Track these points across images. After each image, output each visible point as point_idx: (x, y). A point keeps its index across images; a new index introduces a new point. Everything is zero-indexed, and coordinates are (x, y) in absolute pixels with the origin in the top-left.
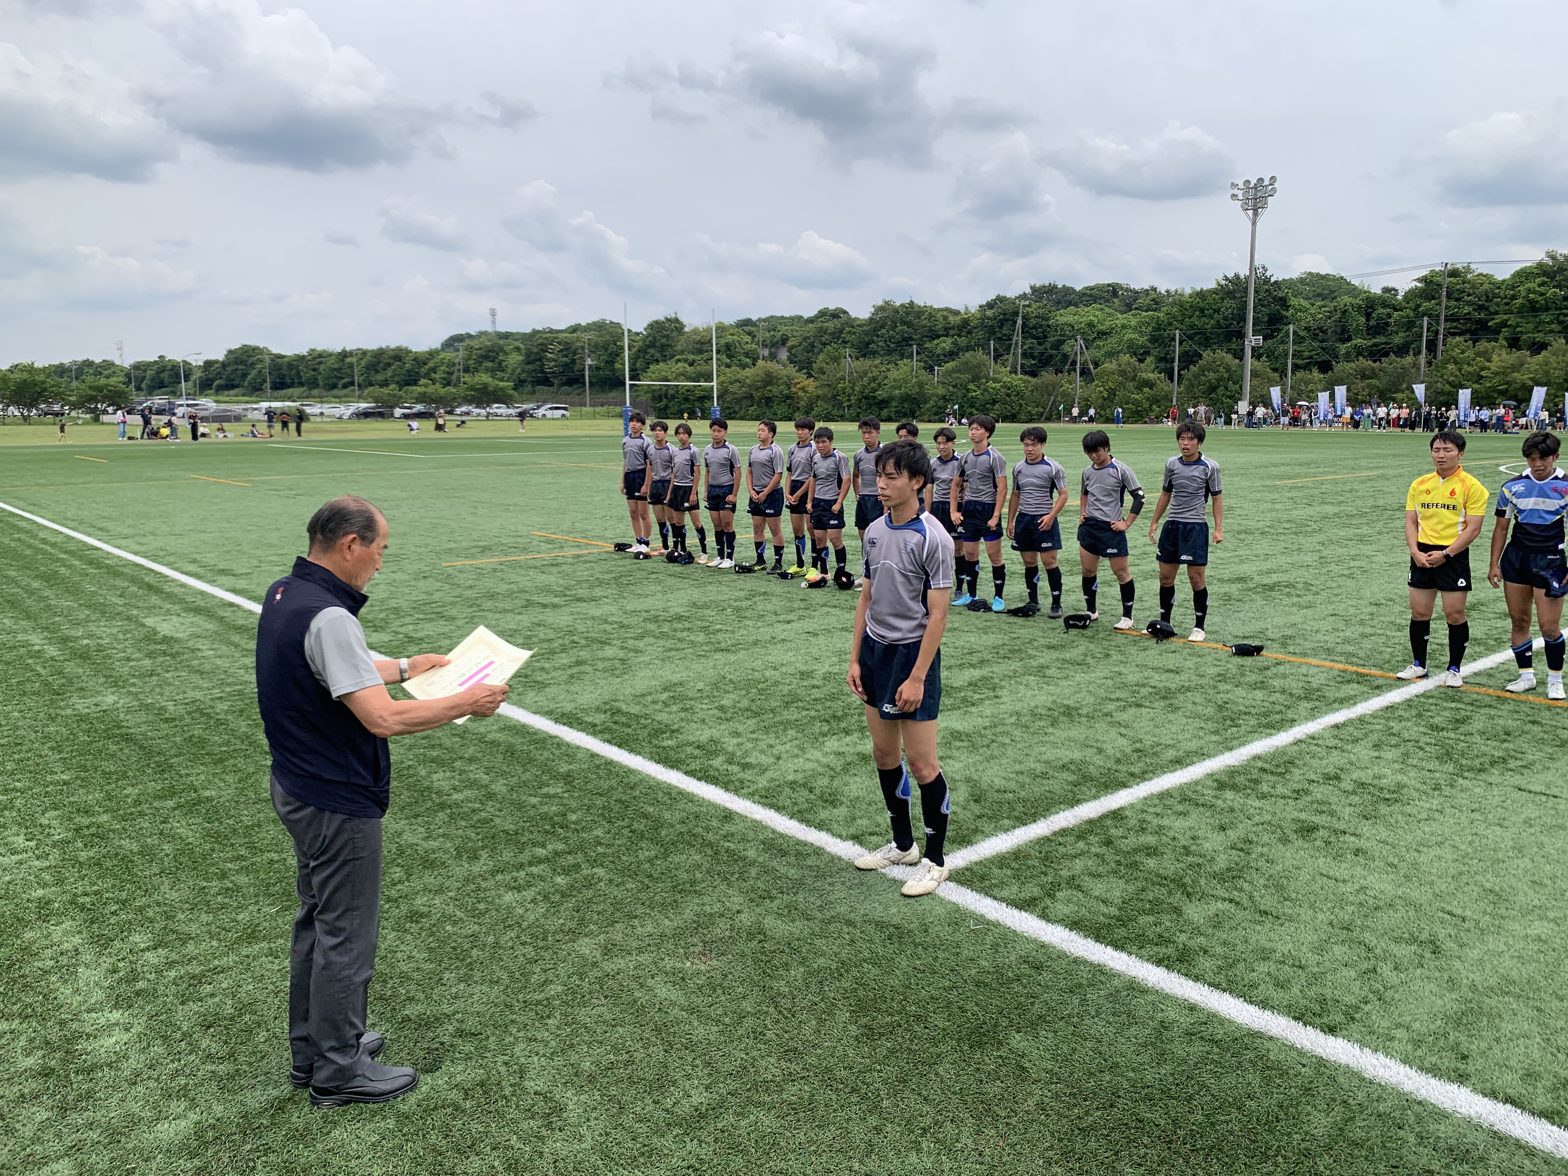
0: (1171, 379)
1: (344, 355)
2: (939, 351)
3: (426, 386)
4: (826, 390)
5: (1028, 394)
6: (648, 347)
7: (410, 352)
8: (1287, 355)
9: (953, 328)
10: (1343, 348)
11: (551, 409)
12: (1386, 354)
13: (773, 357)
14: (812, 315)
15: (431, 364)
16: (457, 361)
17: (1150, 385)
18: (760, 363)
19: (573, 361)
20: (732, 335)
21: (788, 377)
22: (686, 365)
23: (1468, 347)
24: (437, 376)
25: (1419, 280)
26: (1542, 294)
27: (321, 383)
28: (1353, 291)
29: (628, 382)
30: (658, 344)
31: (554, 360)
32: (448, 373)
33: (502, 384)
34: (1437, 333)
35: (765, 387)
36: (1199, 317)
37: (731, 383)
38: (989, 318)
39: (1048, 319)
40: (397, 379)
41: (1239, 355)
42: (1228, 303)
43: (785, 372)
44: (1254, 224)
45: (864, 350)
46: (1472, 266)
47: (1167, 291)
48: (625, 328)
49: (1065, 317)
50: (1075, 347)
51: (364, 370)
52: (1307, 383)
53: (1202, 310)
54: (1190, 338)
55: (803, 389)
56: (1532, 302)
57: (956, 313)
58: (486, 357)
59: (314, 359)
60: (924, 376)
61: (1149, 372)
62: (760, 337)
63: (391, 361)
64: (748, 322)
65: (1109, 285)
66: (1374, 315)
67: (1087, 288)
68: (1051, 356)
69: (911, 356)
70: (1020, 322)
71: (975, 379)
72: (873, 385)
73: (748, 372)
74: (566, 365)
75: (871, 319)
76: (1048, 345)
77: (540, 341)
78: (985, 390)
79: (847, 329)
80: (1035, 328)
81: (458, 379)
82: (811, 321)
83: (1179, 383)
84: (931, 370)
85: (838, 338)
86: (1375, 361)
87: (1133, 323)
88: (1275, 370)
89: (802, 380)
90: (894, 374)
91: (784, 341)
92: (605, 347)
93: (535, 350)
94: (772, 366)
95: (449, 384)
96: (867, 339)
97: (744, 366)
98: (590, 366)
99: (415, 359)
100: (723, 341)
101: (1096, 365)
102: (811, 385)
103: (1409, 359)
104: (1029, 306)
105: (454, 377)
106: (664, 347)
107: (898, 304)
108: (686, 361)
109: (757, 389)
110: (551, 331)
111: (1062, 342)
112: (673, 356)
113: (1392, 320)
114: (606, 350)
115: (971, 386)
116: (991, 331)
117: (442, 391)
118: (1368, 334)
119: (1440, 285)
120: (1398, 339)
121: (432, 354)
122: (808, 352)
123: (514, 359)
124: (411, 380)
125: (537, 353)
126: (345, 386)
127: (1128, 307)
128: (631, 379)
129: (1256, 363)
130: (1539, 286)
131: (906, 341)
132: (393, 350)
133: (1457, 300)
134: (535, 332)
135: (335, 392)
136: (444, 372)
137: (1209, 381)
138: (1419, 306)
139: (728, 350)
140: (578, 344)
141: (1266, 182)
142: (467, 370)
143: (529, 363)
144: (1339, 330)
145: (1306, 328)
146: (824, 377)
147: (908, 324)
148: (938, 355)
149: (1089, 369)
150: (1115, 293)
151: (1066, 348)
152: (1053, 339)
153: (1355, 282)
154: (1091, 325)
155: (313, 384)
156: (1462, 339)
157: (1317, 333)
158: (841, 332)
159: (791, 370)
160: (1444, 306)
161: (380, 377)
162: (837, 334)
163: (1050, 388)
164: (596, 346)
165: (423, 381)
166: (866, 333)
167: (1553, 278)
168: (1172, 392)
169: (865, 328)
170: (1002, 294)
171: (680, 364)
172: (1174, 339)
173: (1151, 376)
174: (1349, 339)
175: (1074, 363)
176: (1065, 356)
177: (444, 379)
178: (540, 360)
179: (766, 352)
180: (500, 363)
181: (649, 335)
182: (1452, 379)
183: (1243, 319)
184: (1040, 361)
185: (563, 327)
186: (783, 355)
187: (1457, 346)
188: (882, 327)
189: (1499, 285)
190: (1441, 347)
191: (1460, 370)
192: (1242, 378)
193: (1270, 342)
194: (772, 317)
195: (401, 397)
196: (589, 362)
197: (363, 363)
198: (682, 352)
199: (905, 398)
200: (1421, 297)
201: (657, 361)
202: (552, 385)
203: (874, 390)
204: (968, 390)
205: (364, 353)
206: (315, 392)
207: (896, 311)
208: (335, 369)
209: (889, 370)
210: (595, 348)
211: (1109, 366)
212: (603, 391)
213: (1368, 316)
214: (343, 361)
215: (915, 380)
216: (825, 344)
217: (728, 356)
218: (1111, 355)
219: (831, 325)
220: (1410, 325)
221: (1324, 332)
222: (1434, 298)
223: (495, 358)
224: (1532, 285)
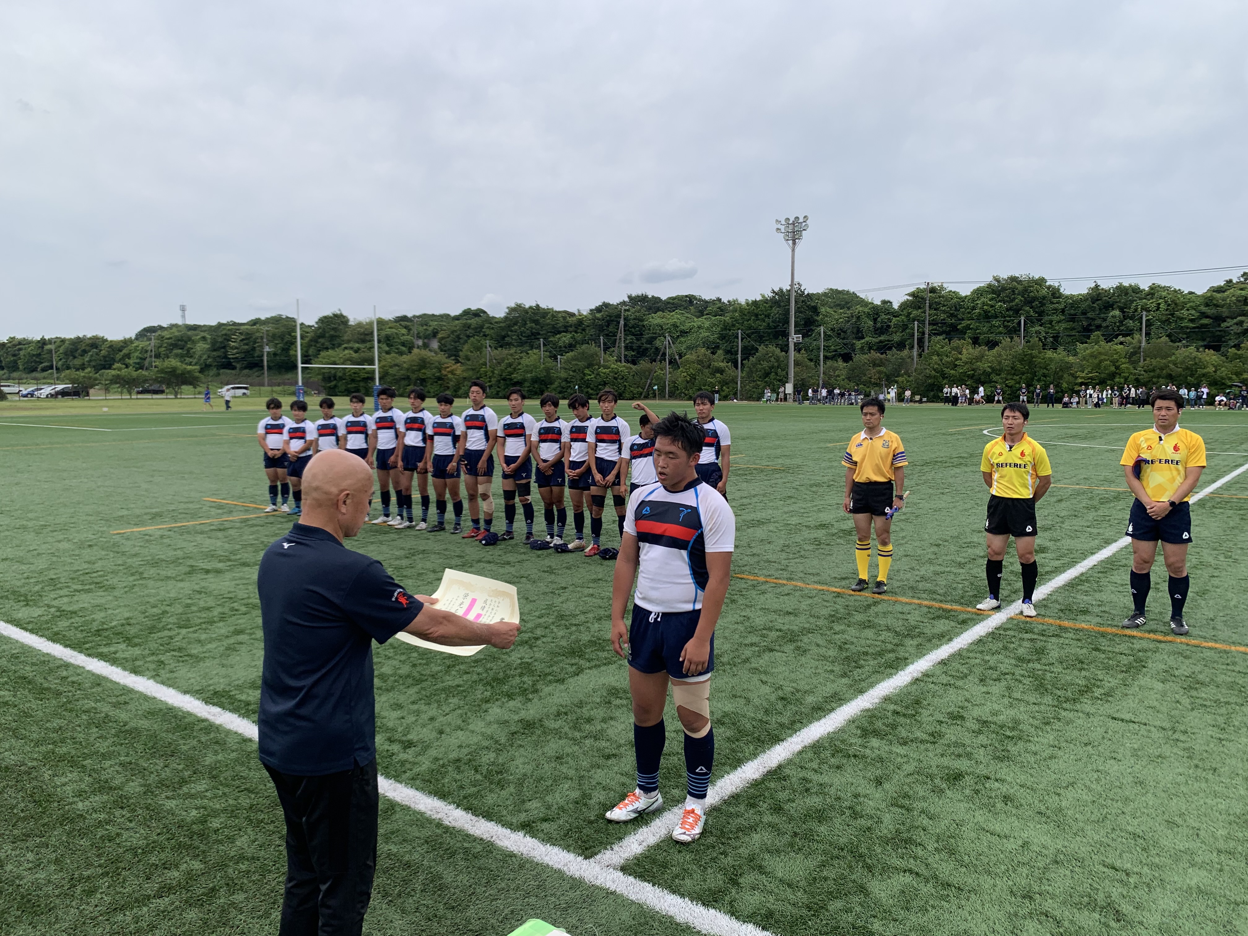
0: (736, 367)
1: (43, 342)
2: (561, 344)
3: (120, 369)
4: (471, 373)
5: (631, 377)
6: (319, 337)
7: (106, 340)
8: (819, 349)
9: (571, 326)
10: (858, 344)
11: (233, 388)
12: (890, 349)
13: (426, 346)
14: (458, 314)
15: (125, 351)
16: (149, 348)
17: (721, 371)
18: (415, 351)
19: (254, 349)
20: (390, 328)
21: (439, 363)
22: (351, 352)
23: (946, 344)
24: (131, 362)
25: (909, 295)
26: (992, 306)
27: (21, 367)
28: (863, 303)
29: (300, 365)
30: (327, 335)
31: (236, 348)
32: (141, 358)
33: (189, 368)
34: (923, 333)
35: (419, 370)
36: (755, 321)
37: (391, 367)
38: (599, 319)
39: (642, 321)
40: (93, 363)
41: (785, 348)
42: (775, 310)
43: (436, 358)
44: (793, 250)
45: (501, 341)
46: (945, 285)
47: (729, 301)
48: (299, 322)
49: (655, 319)
50: (665, 342)
51: (62, 356)
52: (835, 370)
53: (756, 315)
54: (749, 336)
55: (452, 372)
56: (986, 312)
57: (572, 315)
58: (175, 346)
59: (15, 345)
60: (550, 363)
61: (719, 361)
62: (415, 331)
63: (87, 348)
64: (404, 318)
65: (686, 296)
66: (879, 319)
67: (670, 298)
68: (647, 349)
69: (539, 347)
70: (622, 322)
71: (590, 366)
72: (509, 369)
73: (405, 358)
74: (247, 352)
75: (506, 318)
76: (644, 341)
77: (224, 332)
78: (598, 374)
79: (487, 325)
80: (633, 327)
81: (150, 364)
82: (457, 318)
83: (742, 370)
84: (556, 358)
85: (479, 332)
86: (882, 354)
87: (707, 324)
88: (811, 360)
89: (451, 364)
90: (526, 361)
91: (435, 334)
92: (282, 337)
93: (220, 340)
94: (425, 353)
95: (142, 368)
96: (503, 334)
97: (401, 353)
98: (268, 353)
99: (110, 347)
100: (383, 333)
101: (681, 356)
102: (459, 369)
103: (906, 352)
104: (628, 310)
105: (146, 363)
106: (332, 338)
107: (527, 306)
108: (352, 348)
109: (413, 372)
110: (235, 324)
111: (655, 338)
112: (340, 345)
113: (892, 324)
114: (282, 339)
115: (587, 371)
116: (601, 329)
117: (135, 374)
118: (875, 334)
119: (924, 299)
120: (896, 338)
121: (126, 342)
122: (456, 342)
123: (201, 347)
124: (107, 364)
125: (221, 342)
126: (44, 370)
127: (701, 313)
128: (302, 363)
129: (798, 355)
130: (990, 300)
131: (535, 335)
132: (90, 339)
133: (935, 310)
134: (220, 325)
135: (34, 374)
136: (137, 358)
137: (763, 368)
138: (909, 314)
139: (387, 341)
140: (257, 334)
141: (801, 220)
142: (157, 356)
143: (215, 350)
144: (855, 330)
145: (832, 329)
146: (469, 363)
147: (536, 322)
148: (560, 347)
149: (675, 359)
150: (691, 302)
151: (658, 343)
152: (647, 336)
153: (862, 296)
154: (675, 326)
155: (14, 367)
156: (941, 337)
157: (840, 333)
158: (482, 327)
159: (442, 357)
160: (927, 314)
161: (78, 362)
162: (479, 330)
163: (647, 373)
164: (274, 336)
165: (116, 365)
166: (502, 329)
167: (999, 296)
168: (737, 377)
169: (502, 325)
170: (606, 301)
171: (346, 352)
172: (737, 338)
173: (722, 365)
174: (863, 338)
175: (664, 354)
176: (657, 349)
177: (138, 363)
178: (224, 347)
179: (420, 343)
180: (188, 350)
181: (319, 328)
182: (936, 366)
183: (787, 322)
184: (638, 353)
185: (245, 321)
186: (435, 345)
187: (938, 342)
188: (515, 324)
189: (963, 299)
190: (926, 344)
191: (941, 360)
192: (787, 365)
193: (806, 339)
194: (425, 315)
195: (96, 379)
196: (267, 349)
197: (61, 350)
198: (349, 341)
199: (535, 380)
200: (911, 307)
201: (327, 349)
202: (234, 368)
203: (511, 373)
204: (584, 374)
205: (63, 341)
206: (15, 375)
207: (526, 311)
208: (34, 355)
209: (521, 358)
210: (273, 338)
211: (690, 356)
212: (280, 373)
213: (875, 320)
214: (43, 348)
215: (542, 366)
216: (468, 337)
217: (388, 345)
218: (689, 348)
219: (474, 321)
220: (905, 327)
221: (845, 332)
222: (920, 308)
223: (184, 346)
224: (985, 300)
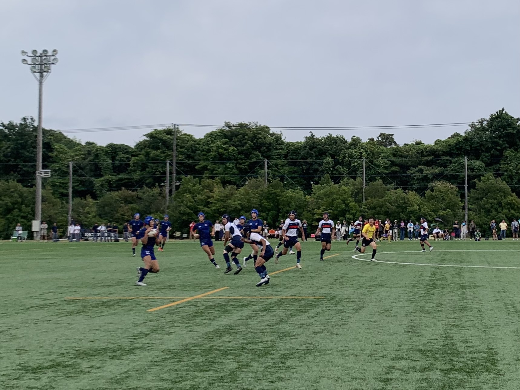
10: (98, 182)
26: (226, 150)
44: (41, 83)
56: (221, 155)
66: (117, 158)
86: (133, 191)
118: (114, 172)
119: (161, 140)
120: (136, 176)
130: (224, 144)
138: (148, 153)
141: (50, 53)
144: (93, 168)
167: (231, 140)
174: (102, 176)
187: (189, 181)
189: (198, 142)
200: (149, 147)
213: (113, 159)
221: (82, 169)
222: (158, 148)
224: (219, 143)
